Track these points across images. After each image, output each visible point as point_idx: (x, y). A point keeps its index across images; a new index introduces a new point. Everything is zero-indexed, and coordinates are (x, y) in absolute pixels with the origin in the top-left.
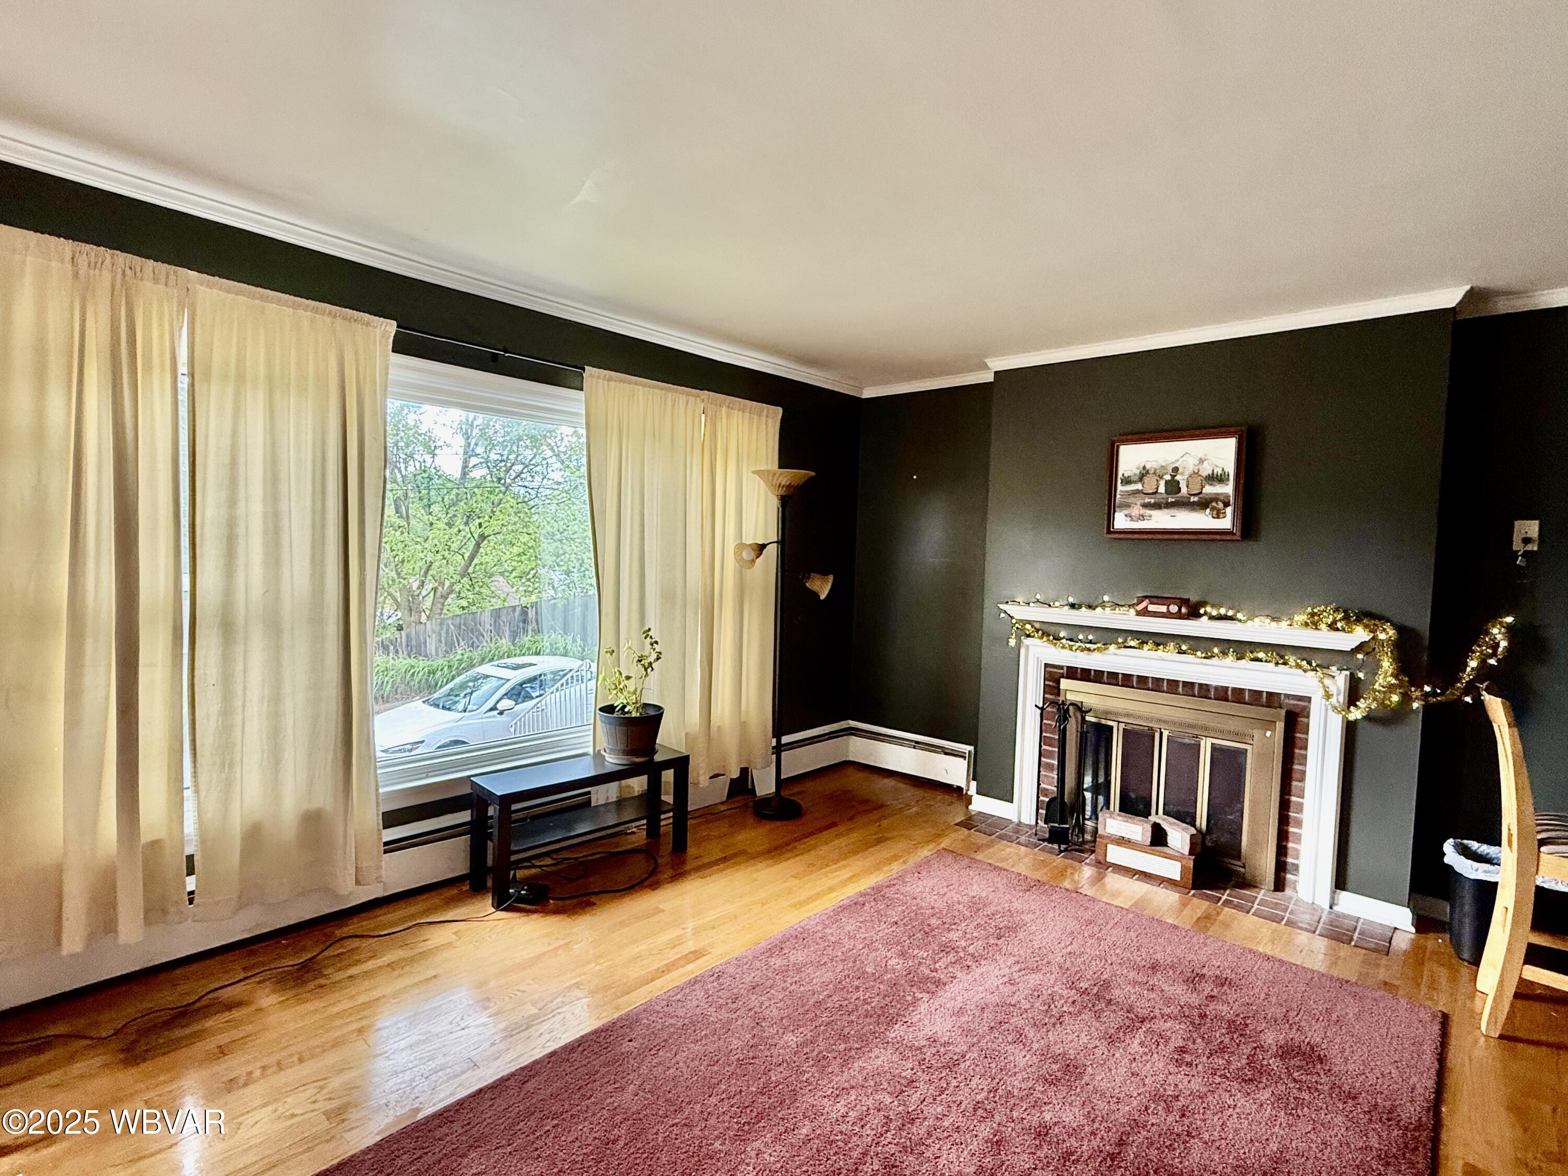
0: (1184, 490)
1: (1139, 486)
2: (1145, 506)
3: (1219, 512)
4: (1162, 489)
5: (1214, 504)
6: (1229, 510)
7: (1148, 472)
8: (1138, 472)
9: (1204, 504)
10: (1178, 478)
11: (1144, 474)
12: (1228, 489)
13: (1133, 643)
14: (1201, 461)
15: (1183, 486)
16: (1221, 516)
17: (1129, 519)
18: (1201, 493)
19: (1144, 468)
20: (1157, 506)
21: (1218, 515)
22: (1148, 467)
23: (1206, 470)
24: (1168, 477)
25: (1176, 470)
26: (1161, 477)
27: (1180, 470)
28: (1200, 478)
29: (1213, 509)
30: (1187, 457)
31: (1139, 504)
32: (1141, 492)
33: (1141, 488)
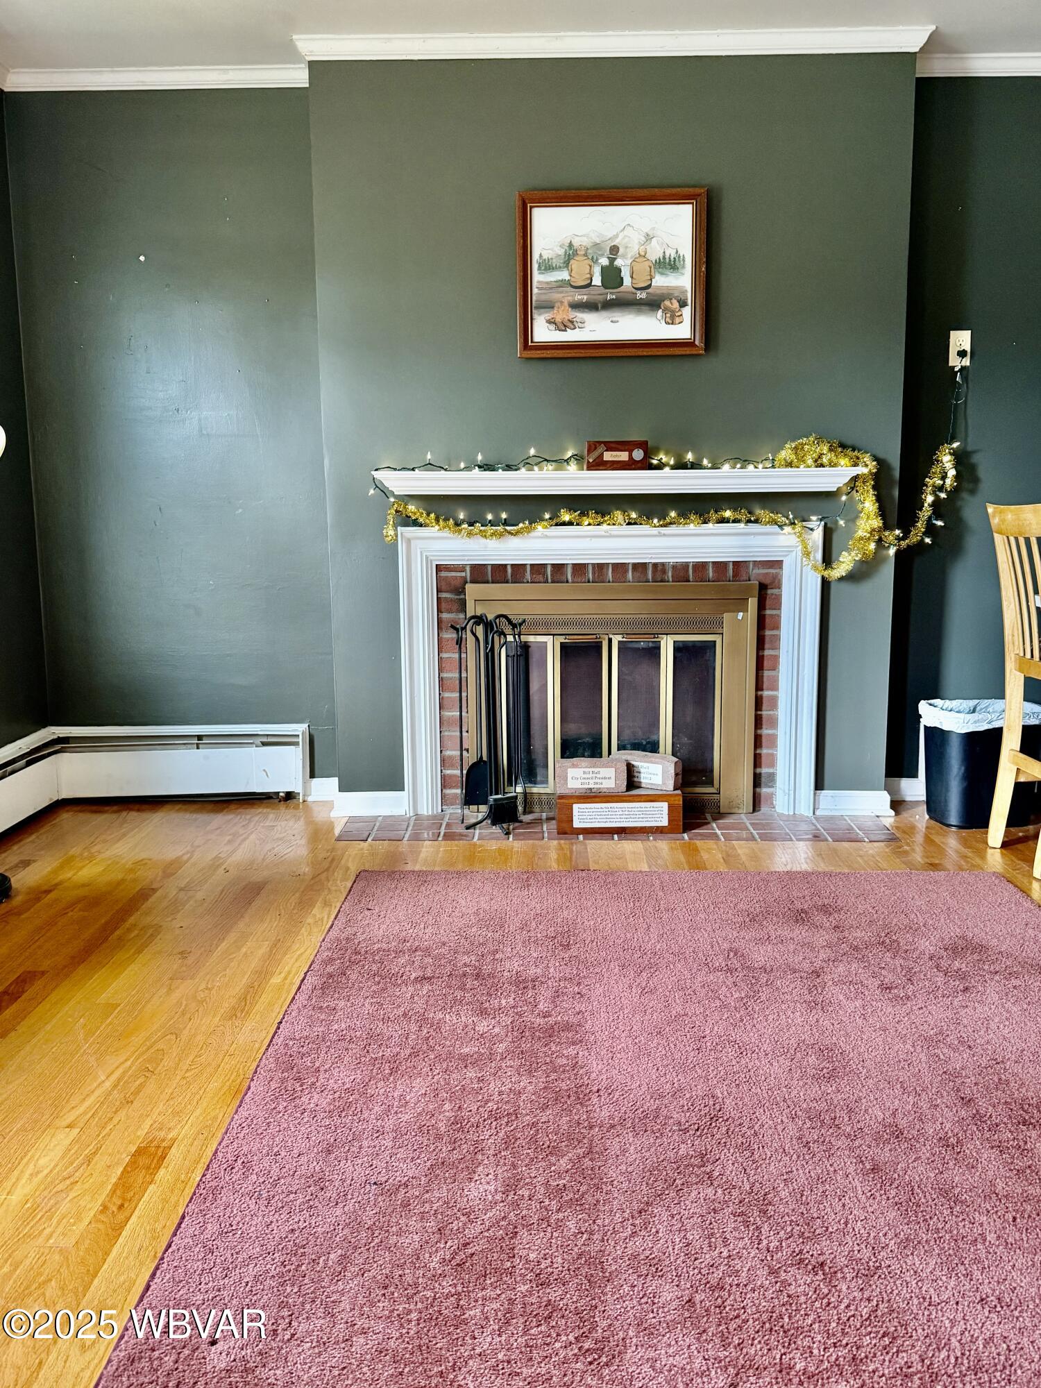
0: (627, 281)
1: (564, 275)
2: (577, 306)
3: (673, 317)
4: (597, 281)
5: (667, 303)
6: (687, 312)
7: (575, 253)
8: (561, 252)
9: (653, 304)
10: (619, 262)
11: (571, 253)
12: (683, 281)
13: (566, 517)
14: (649, 238)
15: (626, 274)
16: (677, 320)
17: (552, 327)
18: (650, 286)
19: (571, 245)
20: (591, 306)
21: (673, 319)
22: (576, 244)
23: (655, 253)
24: (604, 261)
25: (614, 250)
26: (595, 261)
27: (621, 251)
28: (647, 264)
29: (666, 310)
30: (628, 231)
31: (566, 304)
32: (568, 284)
33: (568, 278)
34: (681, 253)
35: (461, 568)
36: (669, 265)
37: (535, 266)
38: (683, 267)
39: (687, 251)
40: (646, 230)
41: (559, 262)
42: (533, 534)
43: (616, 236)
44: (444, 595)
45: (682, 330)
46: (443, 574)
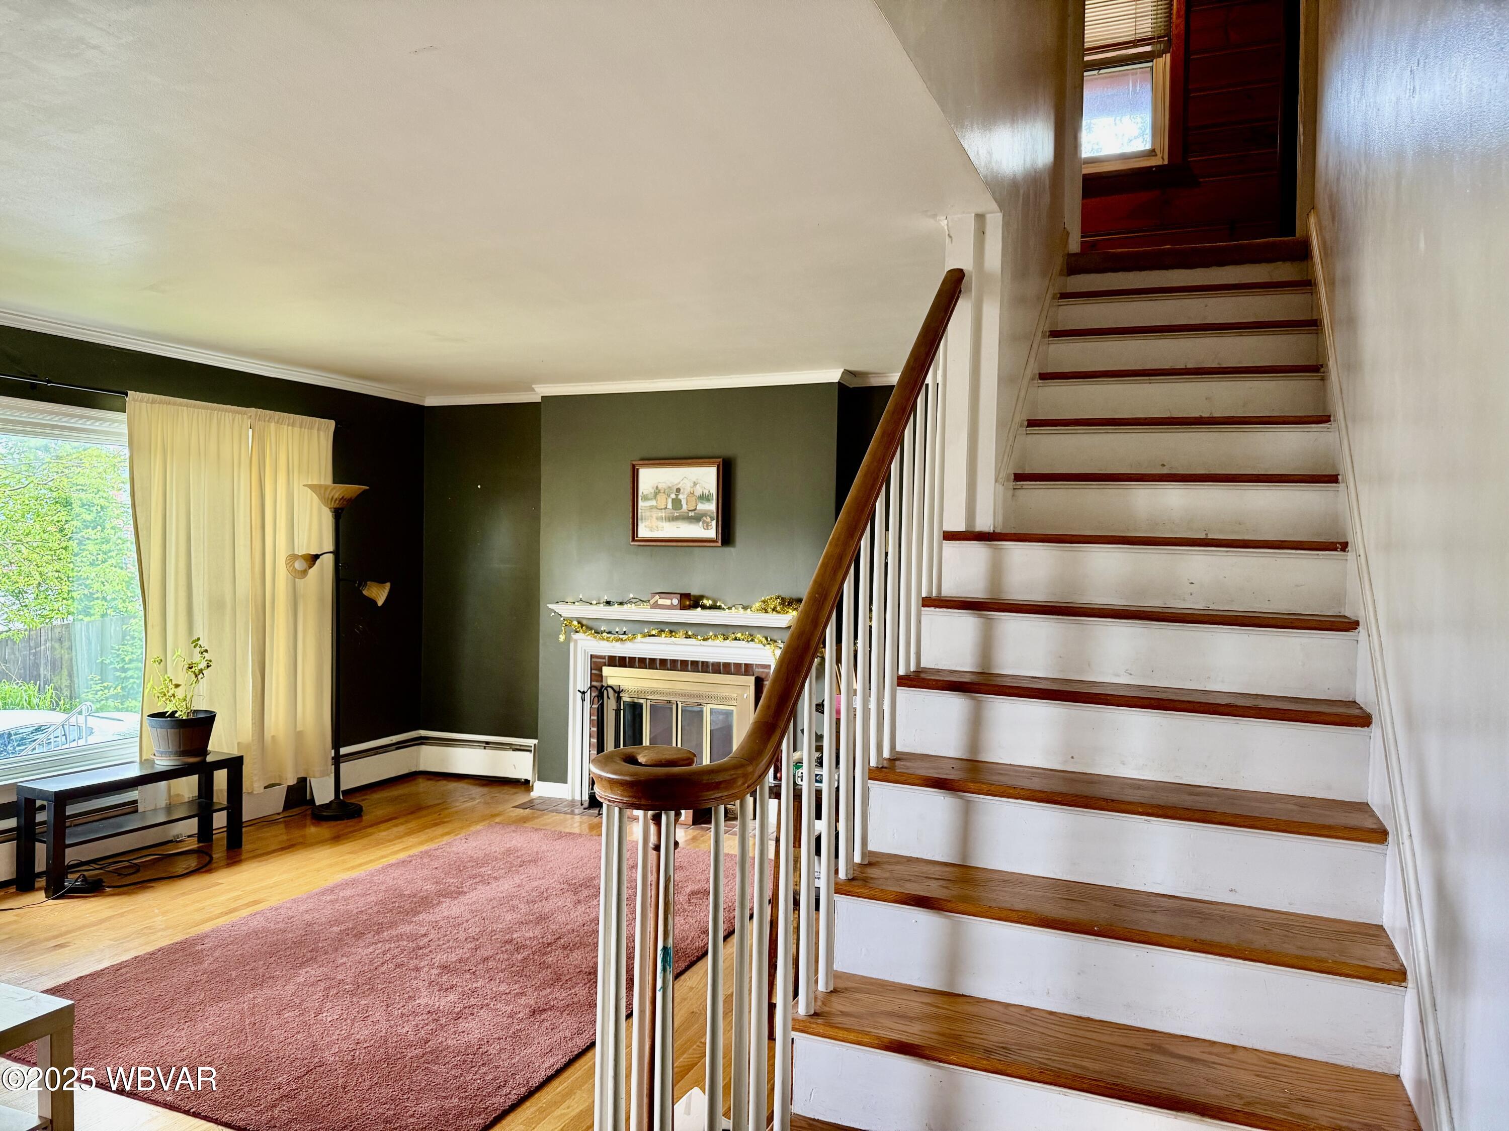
0: (685, 507)
1: (653, 503)
3: (707, 526)
4: (670, 506)
5: (704, 518)
6: (714, 523)
7: (659, 492)
8: (653, 491)
9: (697, 518)
10: (680, 497)
11: (657, 492)
13: (654, 632)
14: (695, 484)
15: (684, 503)
16: (710, 528)
17: (648, 529)
18: (696, 509)
19: (657, 487)
21: (707, 527)
22: (660, 487)
23: (698, 491)
24: (673, 496)
25: (678, 490)
26: (669, 496)
27: (682, 491)
28: (695, 497)
29: (704, 522)
30: (685, 481)
31: (654, 517)
32: (656, 507)
33: (655, 504)
34: (711, 492)
35: (603, 657)
36: (704, 498)
37: (640, 498)
38: (713, 499)
39: (714, 491)
40: (694, 480)
41: (651, 496)
42: (636, 641)
43: (679, 483)
44: (593, 672)
45: (711, 533)
46: (593, 660)
